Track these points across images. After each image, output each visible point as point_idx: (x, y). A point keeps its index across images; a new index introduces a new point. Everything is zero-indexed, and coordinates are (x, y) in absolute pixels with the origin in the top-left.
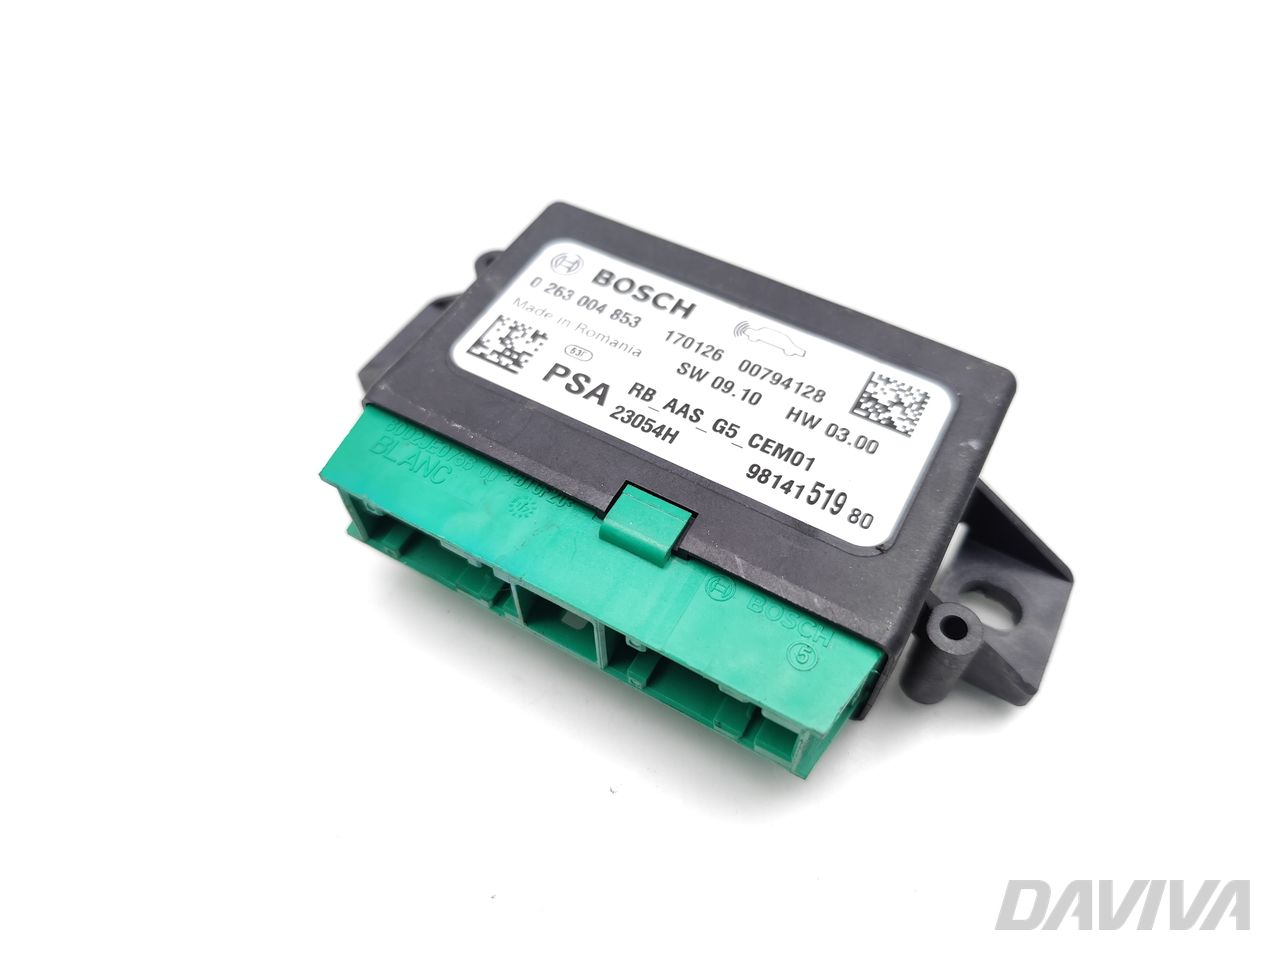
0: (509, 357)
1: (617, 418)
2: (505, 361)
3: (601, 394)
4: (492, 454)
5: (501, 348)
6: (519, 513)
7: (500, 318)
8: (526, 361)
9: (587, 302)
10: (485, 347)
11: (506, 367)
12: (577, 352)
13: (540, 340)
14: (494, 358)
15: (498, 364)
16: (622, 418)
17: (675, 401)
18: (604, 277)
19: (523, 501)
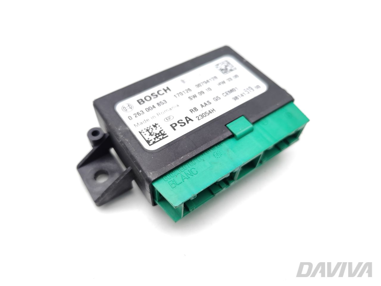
0: (159, 136)
1: (200, 119)
2: (161, 137)
3: (188, 120)
4: (198, 153)
5: (154, 137)
6: (219, 156)
7: (140, 133)
8: (164, 132)
9: (148, 109)
10: (151, 140)
11: (163, 138)
12: (168, 119)
13: (157, 126)
14: (157, 140)
15: (160, 139)
16: (201, 118)
17: (201, 105)
18: (140, 102)
19: (215, 154)
